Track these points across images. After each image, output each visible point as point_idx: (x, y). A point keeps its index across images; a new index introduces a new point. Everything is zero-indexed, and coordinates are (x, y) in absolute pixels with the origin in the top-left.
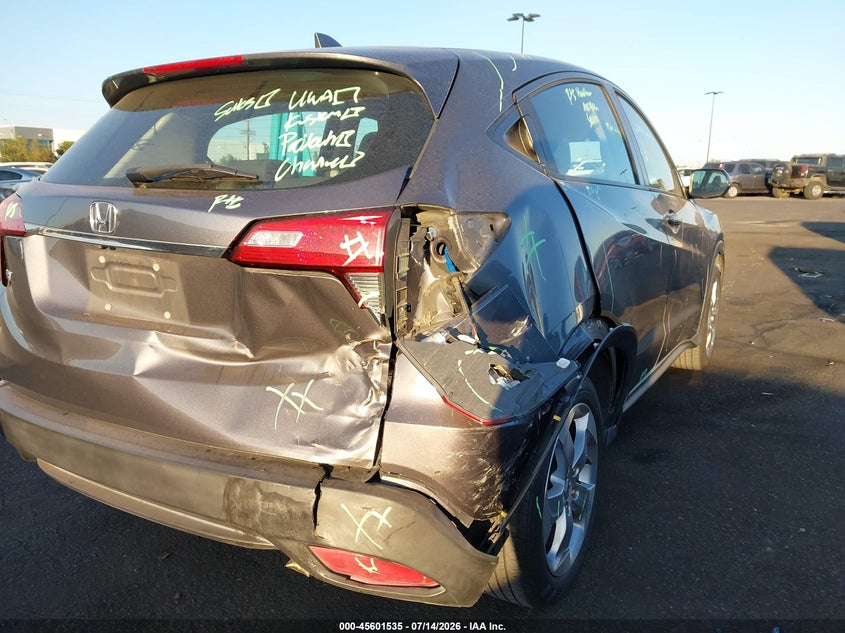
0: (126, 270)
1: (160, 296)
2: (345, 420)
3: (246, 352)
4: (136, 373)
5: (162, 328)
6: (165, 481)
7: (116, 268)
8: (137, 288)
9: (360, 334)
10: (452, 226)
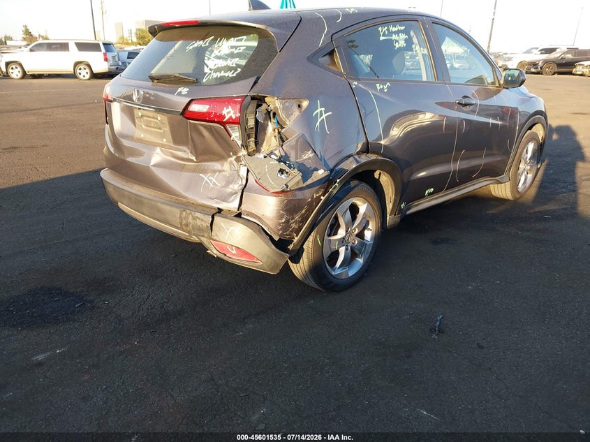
0: (149, 119)
1: (162, 131)
2: (229, 190)
3: (194, 158)
4: (151, 164)
5: (162, 146)
6: (159, 210)
7: (145, 118)
8: (153, 127)
9: (235, 153)
10: (277, 105)
